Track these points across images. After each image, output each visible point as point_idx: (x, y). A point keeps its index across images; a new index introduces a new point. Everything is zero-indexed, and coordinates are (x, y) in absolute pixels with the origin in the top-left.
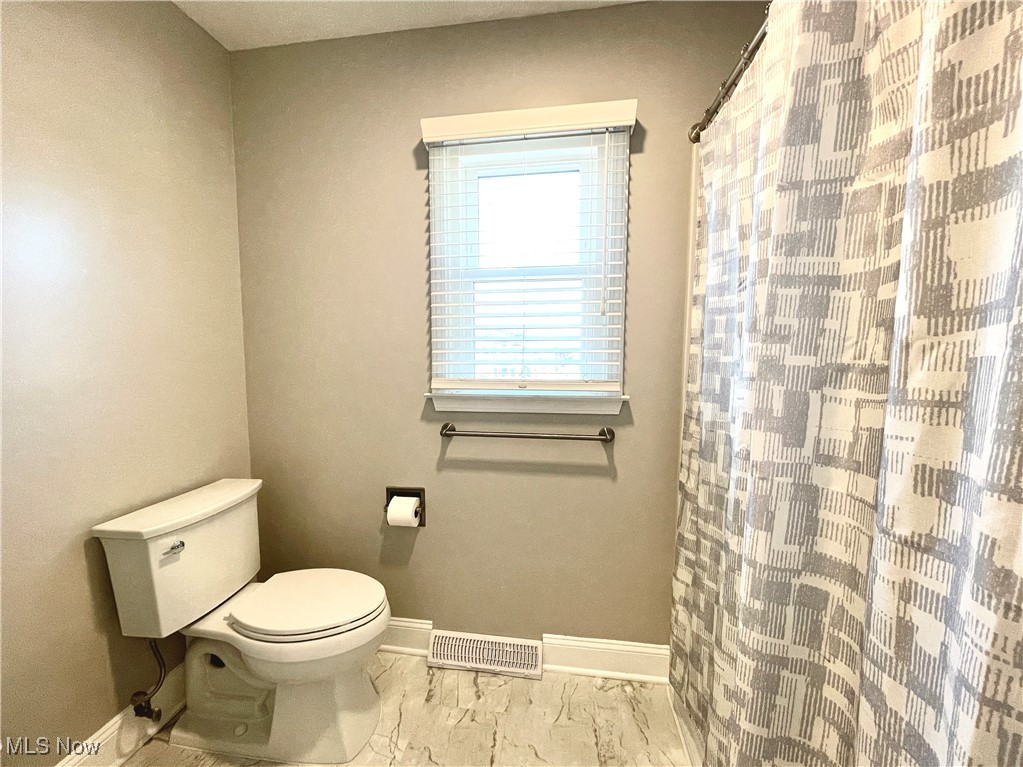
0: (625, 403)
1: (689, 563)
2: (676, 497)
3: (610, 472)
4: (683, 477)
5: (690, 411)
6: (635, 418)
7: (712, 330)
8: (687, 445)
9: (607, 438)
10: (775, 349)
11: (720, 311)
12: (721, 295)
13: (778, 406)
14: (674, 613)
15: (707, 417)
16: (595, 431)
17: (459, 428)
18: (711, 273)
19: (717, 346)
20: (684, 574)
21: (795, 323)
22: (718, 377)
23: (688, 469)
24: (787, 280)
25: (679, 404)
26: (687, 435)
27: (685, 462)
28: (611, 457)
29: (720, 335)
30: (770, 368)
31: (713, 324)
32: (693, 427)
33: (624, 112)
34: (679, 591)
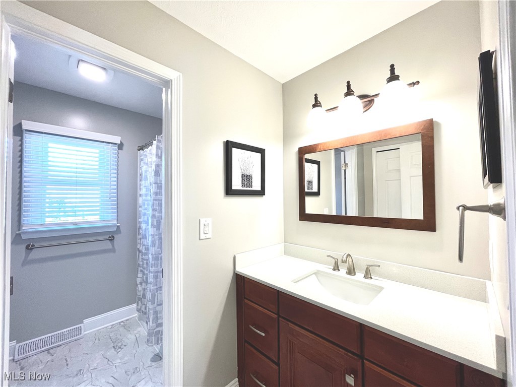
0: (118, 226)
1: (141, 271)
2: (136, 253)
3: (113, 250)
4: (138, 247)
5: (140, 227)
6: (121, 231)
7: (144, 205)
8: (140, 237)
9: (111, 239)
10: (154, 212)
11: (146, 200)
12: (146, 196)
13: (155, 223)
14: (137, 288)
15: (144, 228)
16: (107, 237)
17: (36, 245)
18: (143, 191)
19: (145, 209)
20: (140, 275)
21: (157, 208)
22: (146, 217)
23: (140, 244)
24: (156, 200)
25: (136, 225)
26: (139, 234)
27: (139, 242)
28: (113, 245)
29: (146, 206)
30: (154, 216)
31: (144, 203)
32: (141, 231)
33: (117, 140)
34: (139, 280)
